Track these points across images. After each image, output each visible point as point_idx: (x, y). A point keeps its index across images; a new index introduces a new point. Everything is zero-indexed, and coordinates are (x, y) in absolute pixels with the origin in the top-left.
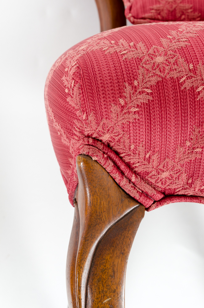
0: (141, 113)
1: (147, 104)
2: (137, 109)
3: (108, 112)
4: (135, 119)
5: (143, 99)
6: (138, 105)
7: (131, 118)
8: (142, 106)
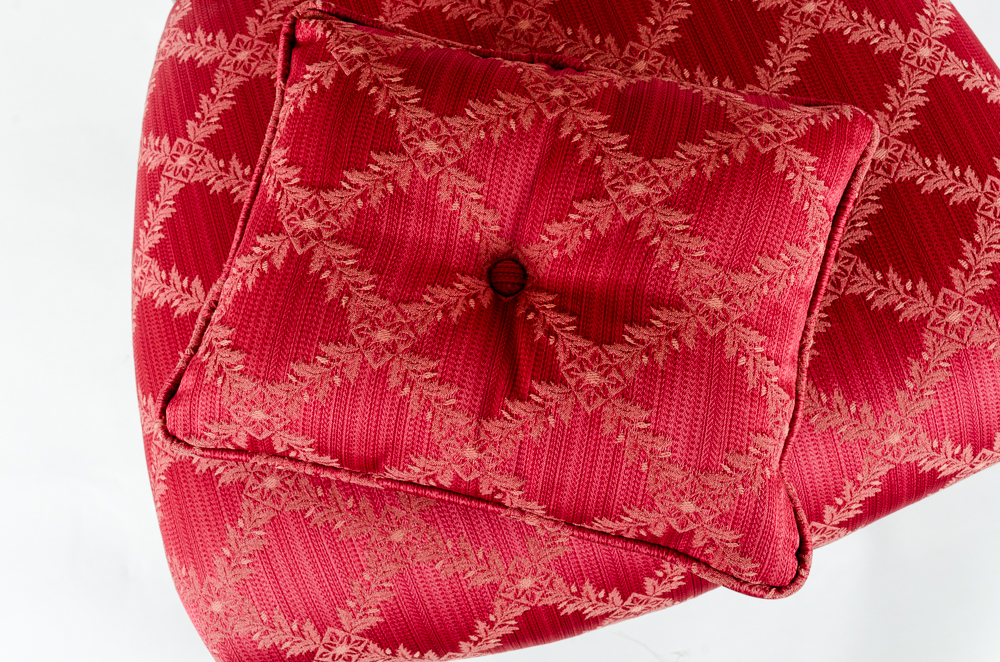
0: (256, 565)
1: (262, 552)
2: (249, 561)
3: (212, 567)
4: (251, 575)
5: (254, 545)
6: (250, 555)
7: (245, 573)
8: (256, 554)
